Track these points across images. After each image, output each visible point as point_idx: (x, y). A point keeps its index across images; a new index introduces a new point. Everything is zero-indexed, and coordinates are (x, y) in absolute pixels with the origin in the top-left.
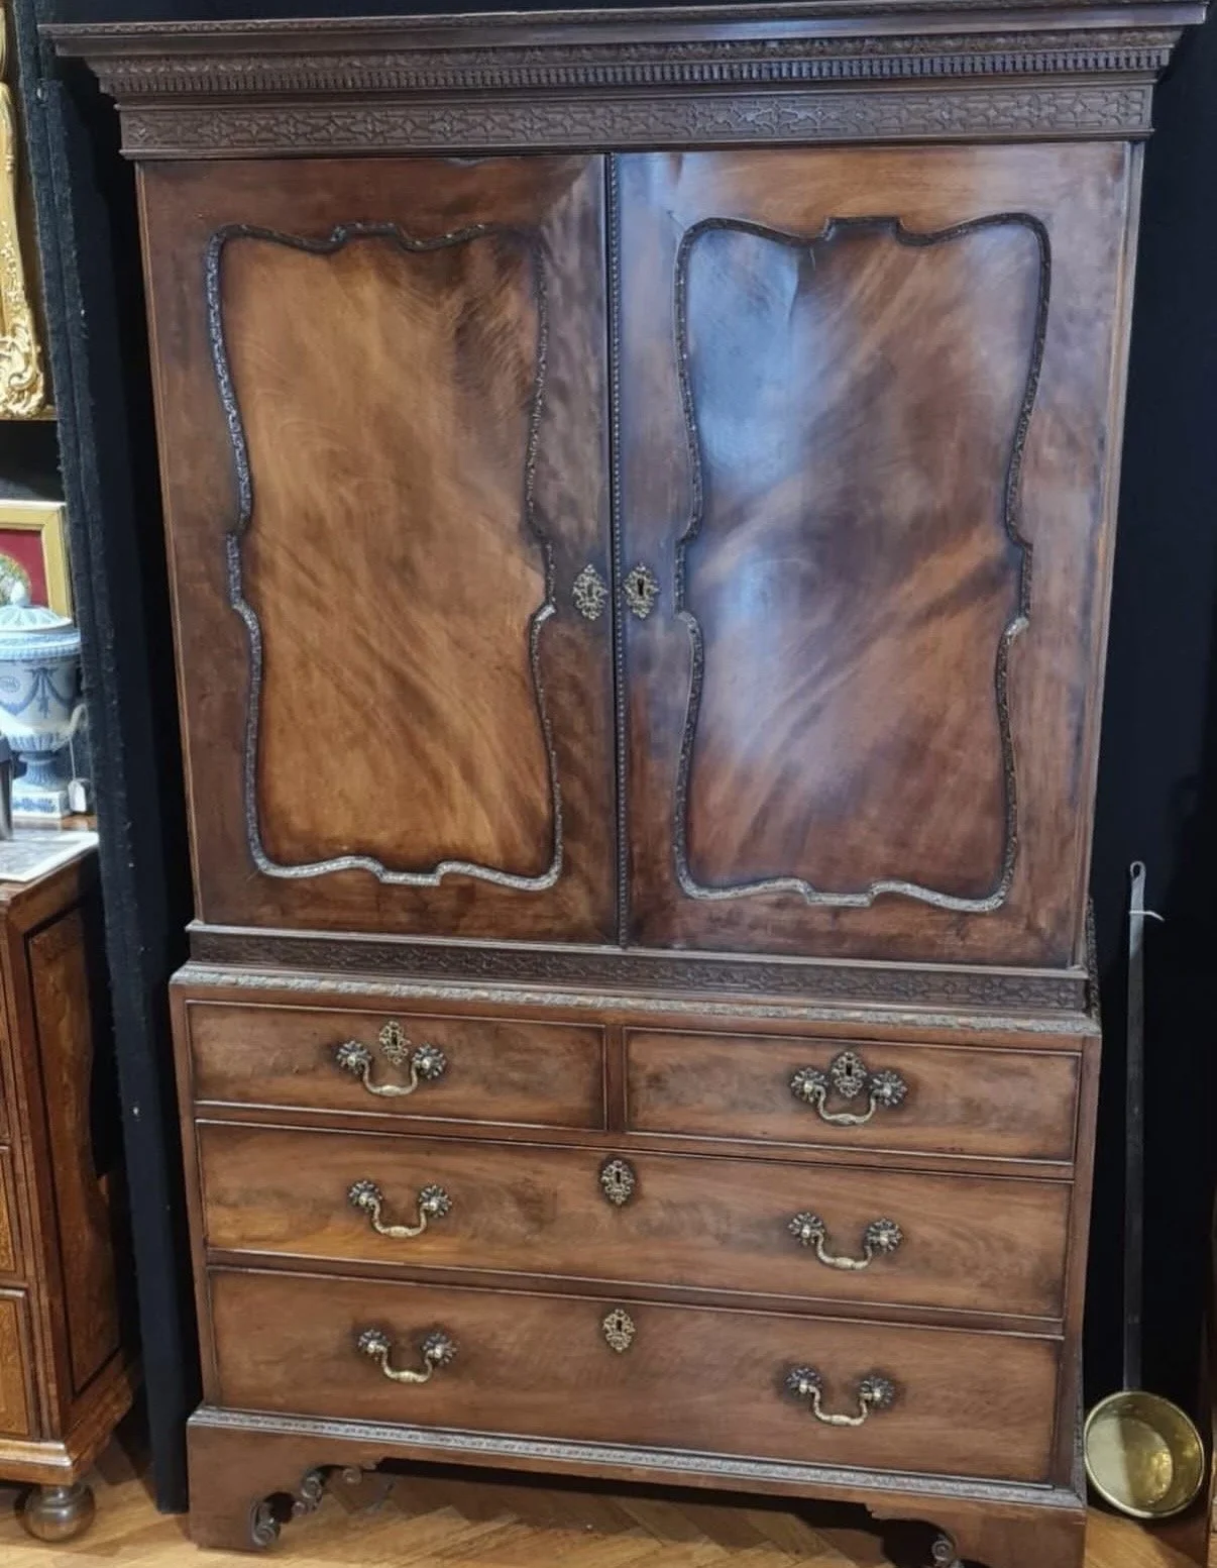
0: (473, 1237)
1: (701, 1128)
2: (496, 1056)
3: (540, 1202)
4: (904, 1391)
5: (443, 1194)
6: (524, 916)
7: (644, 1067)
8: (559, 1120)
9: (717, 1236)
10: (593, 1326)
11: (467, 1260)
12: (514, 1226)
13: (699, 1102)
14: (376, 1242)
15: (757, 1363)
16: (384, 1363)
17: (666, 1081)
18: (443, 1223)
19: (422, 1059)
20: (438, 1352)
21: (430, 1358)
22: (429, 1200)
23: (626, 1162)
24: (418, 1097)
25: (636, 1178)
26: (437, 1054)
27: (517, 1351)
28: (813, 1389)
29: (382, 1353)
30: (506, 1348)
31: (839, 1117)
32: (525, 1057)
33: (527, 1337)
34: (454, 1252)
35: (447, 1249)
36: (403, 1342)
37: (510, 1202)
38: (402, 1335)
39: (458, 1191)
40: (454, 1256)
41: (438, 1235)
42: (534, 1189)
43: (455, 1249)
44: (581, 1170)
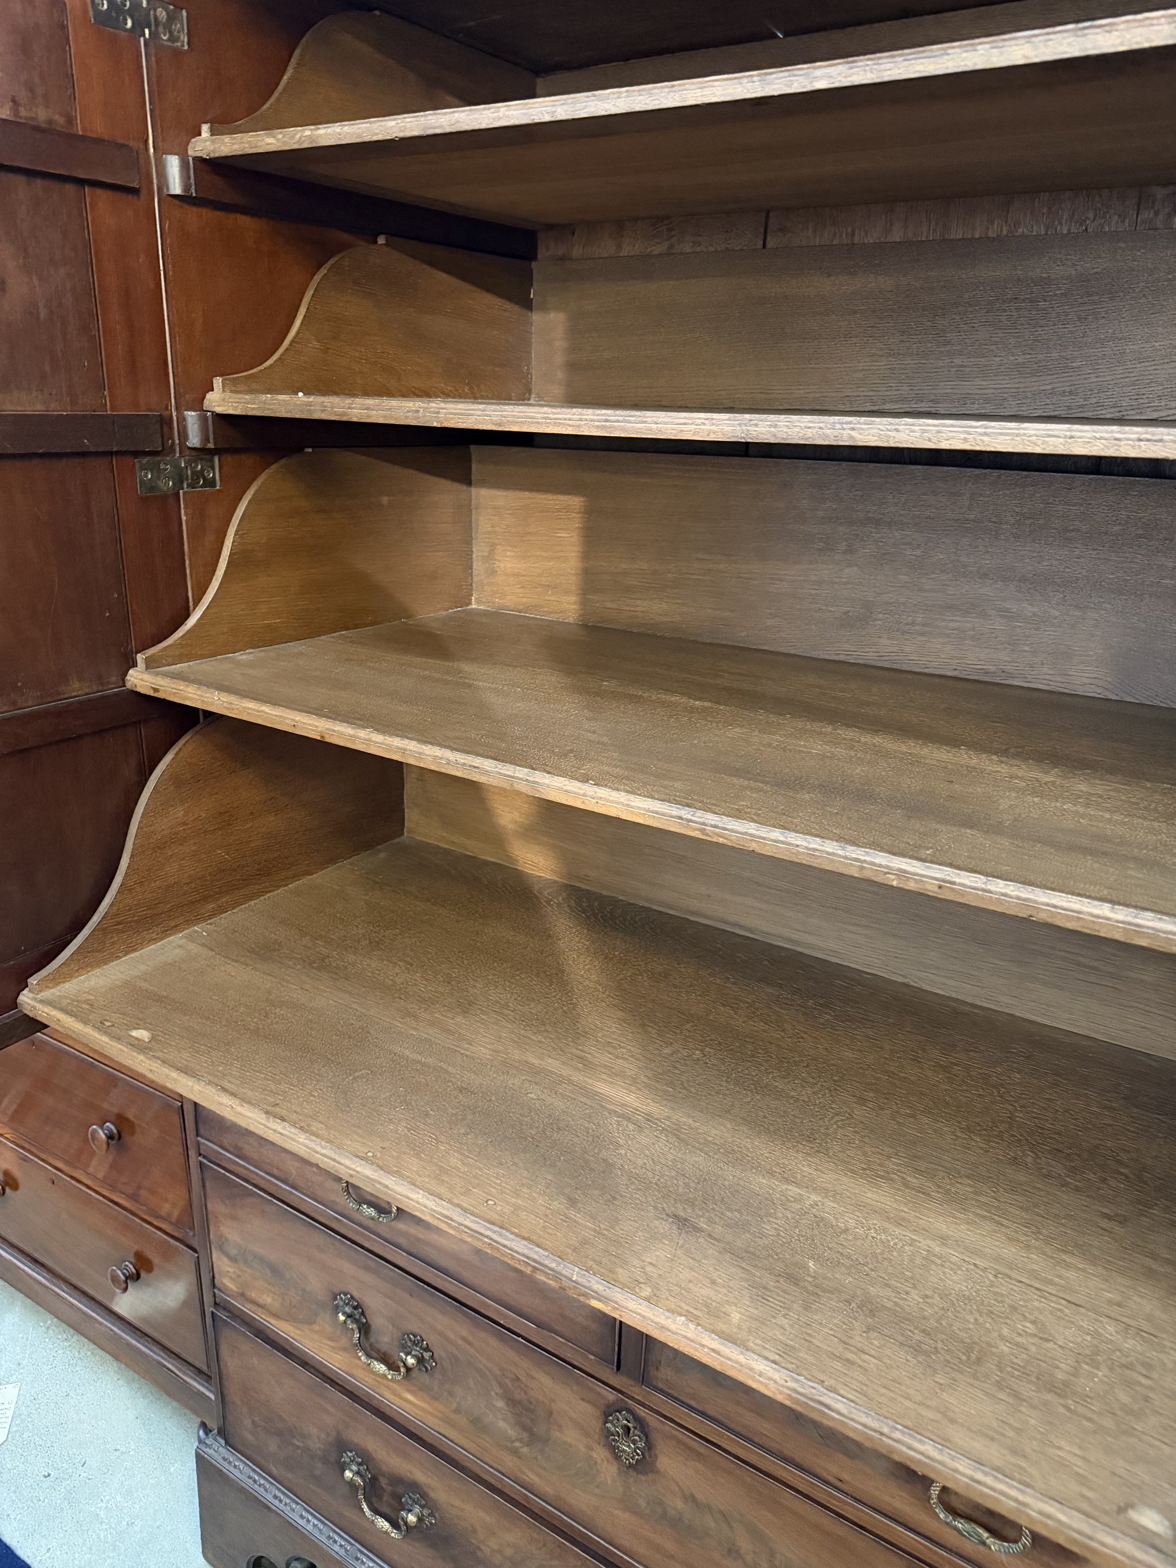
0: (457, 1411)
3: (531, 1411)
12: (502, 1424)
14: (358, 1365)
16: (361, 1497)
21: (403, 1519)
23: (637, 1419)
25: (649, 1445)
27: (496, 1559)
29: (358, 1486)
30: (486, 1550)
33: (509, 1552)
34: (437, 1417)
35: (431, 1410)
36: (383, 1482)
37: (497, 1394)
38: (383, 1475)
39: (443, 1354)
40: (437, 1421)
41: (421, 1389)
42: (526, 1393)
43: (440, 1415)
44: (583, 1400)
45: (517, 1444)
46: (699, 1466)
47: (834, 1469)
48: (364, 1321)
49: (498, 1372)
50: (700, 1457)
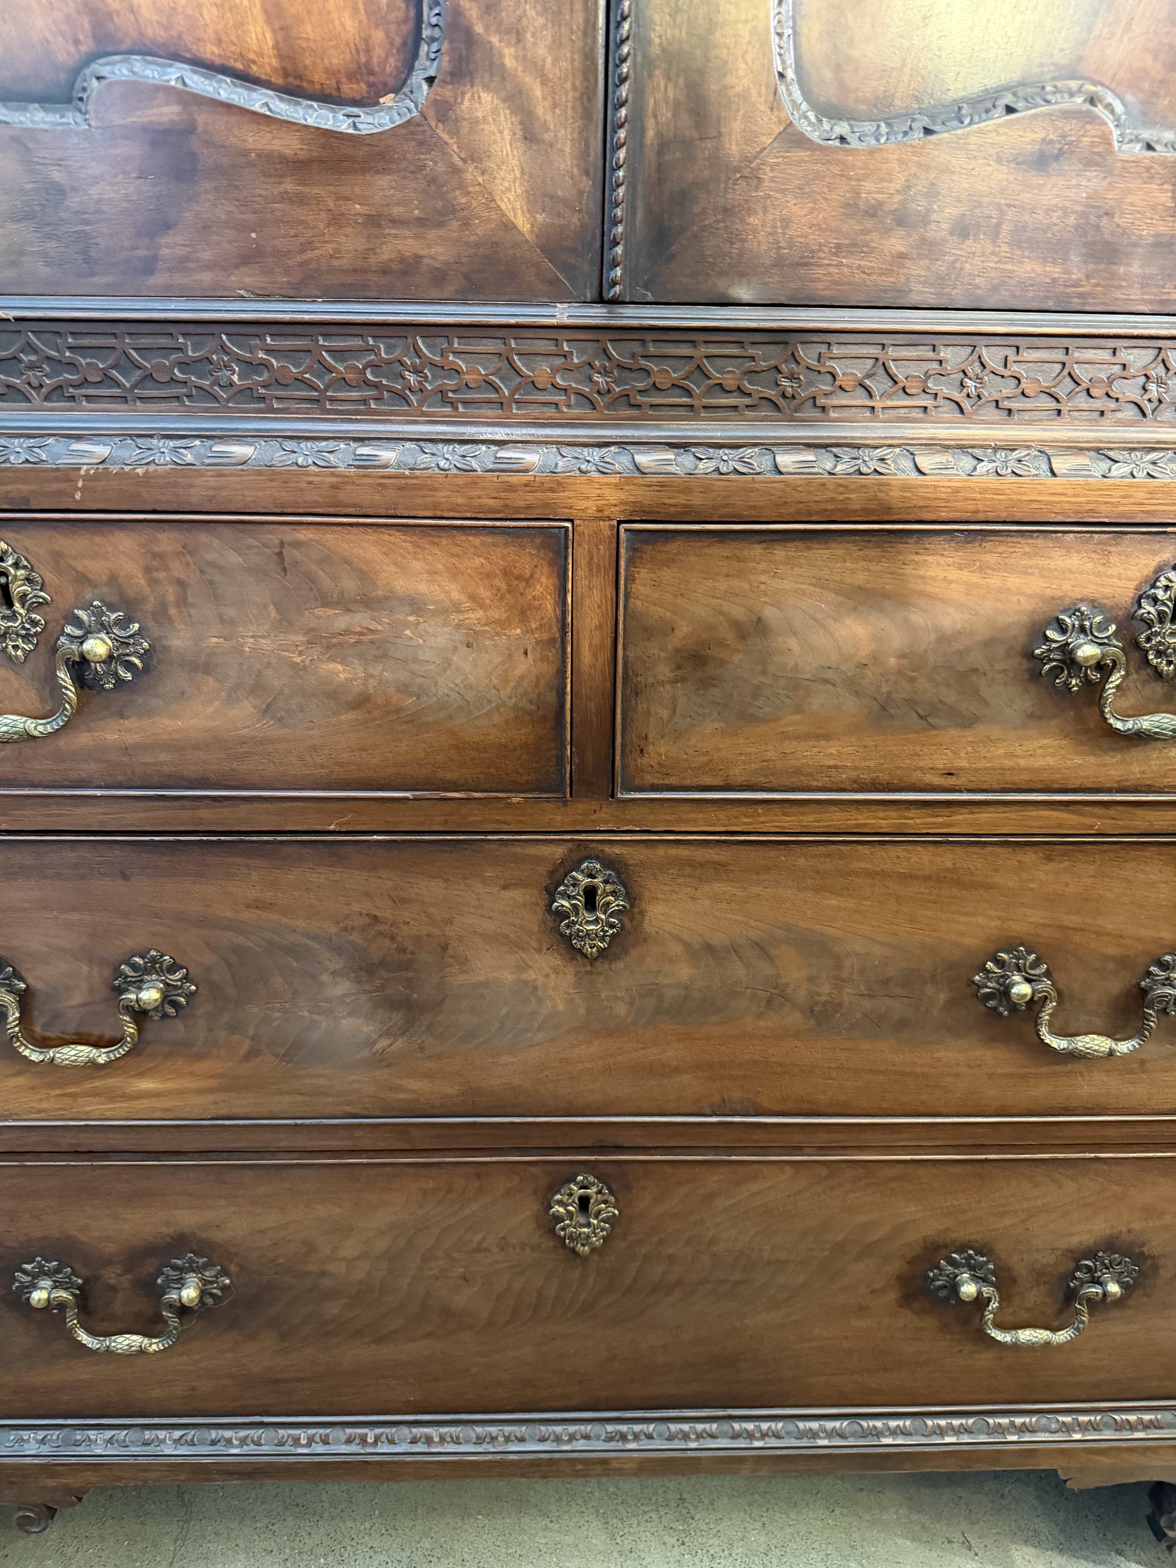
0: (252, 1054)
1: (798, 771)
2: (284, 623)
3: (406, 966)
4: (1155, 1268)
5: (173, 968)
6: (337, 220)
7: (667, 629)
8: (452, 775)
9: (810, 1011)
10: (529, 1207)
11: (242, 1103)
12: (347, 1024)
13: (798, 710)
14: (20, 1081)
15: (868, 1250)
16: (72, 1322)
17: (723, 663)
18: (178, 1029)
19: (82, 640)
20: (190, 1293)
21: (171, 1306)
22: (139, 985)
23: (609, 863)
24: (83, 739)
25: (631, 897)
26: (123, 624)
27: (360, 1272)
28: (987, 1291)
29: (62, 1306)
30: (337, 1268)
31: (1146, 723)
32: (361, 619)
33: (382, 1244)
34: (211, 1091)
35: (194, 1084)
36: (111, 1275)
37: (334, 973)
38: (108, 1262)
39: (209, 959)
40: (211, 1097)
41: (168, 1056)
42: (393, 938)
43: (212, 1083)
44: (505, 887)
45: (383, 1043)
46: (719, 887)
47: (941, 760)
48: (23, 986)
49: (333, 929)
50: (719, 869)
